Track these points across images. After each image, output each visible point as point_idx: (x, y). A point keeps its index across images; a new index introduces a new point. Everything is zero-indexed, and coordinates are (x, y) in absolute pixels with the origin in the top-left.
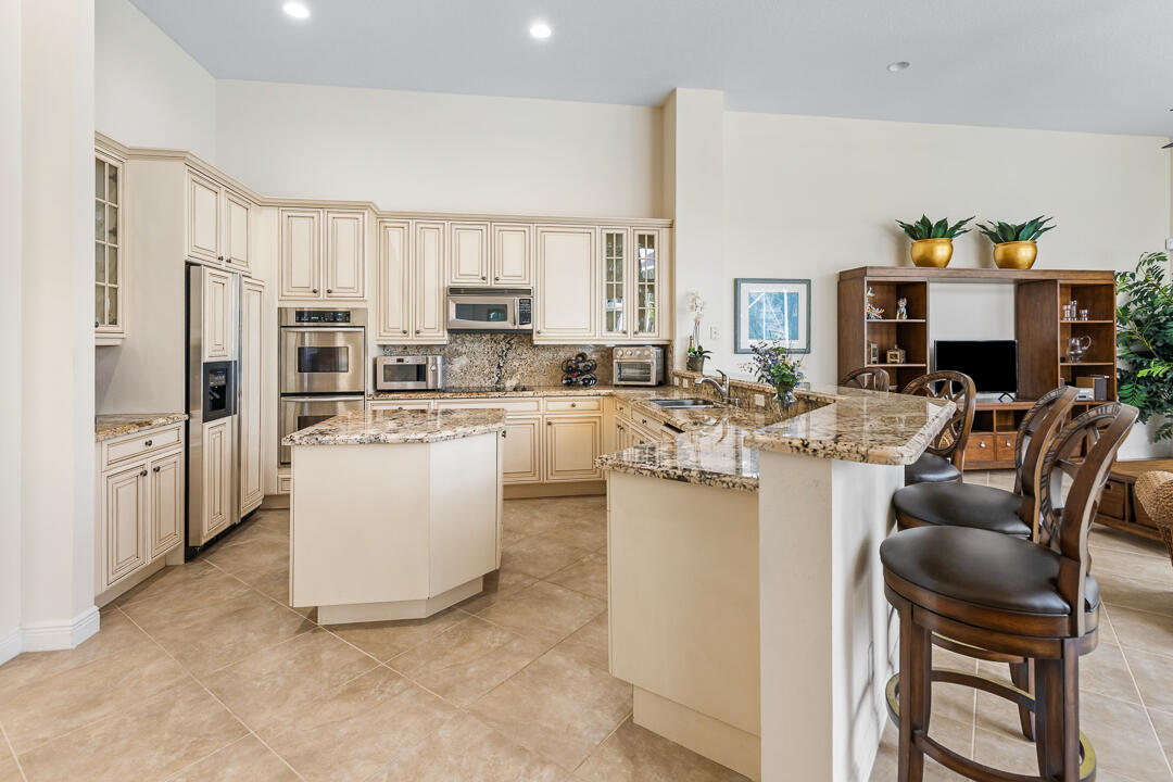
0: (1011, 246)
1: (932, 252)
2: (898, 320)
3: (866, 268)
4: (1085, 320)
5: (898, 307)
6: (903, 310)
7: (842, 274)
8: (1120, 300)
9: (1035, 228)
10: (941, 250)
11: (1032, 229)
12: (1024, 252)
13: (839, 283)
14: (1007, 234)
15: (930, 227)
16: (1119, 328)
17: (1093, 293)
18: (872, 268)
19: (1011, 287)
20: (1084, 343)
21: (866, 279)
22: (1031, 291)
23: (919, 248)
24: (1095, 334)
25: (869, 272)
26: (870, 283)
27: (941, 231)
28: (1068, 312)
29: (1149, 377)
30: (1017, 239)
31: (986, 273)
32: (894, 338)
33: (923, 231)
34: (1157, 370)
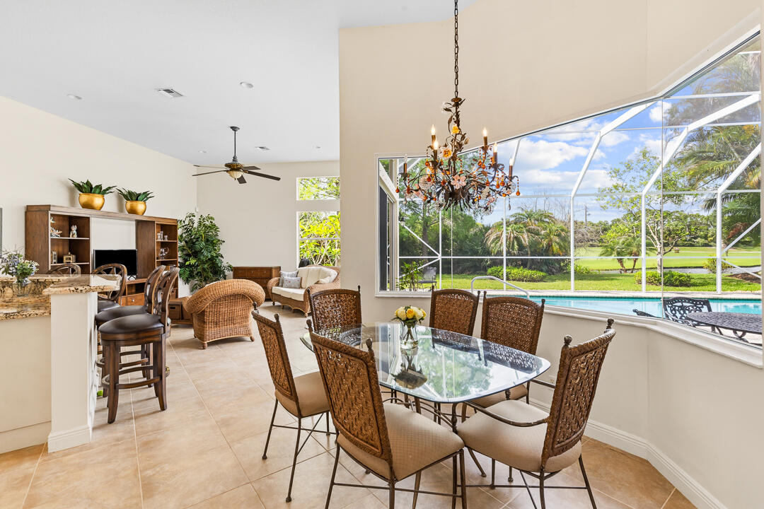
0: (135, 203)
1: (92, 201)
2: (71, 238)
3: (50, 206)
4: (166, 240)
5: (70, 230)
6: (75, 232)
7: (28, 207)
8: (180, 232)
9: (146, 196)
10: (97, 200)
11: (144, 196)
12: (140, 206)
13: (26, 212)
14: (133, 197)
15: (91, 188)
16: (179, 244)
17: (169, 228)
18: (54, 206)
19: (134, 223)
20: (166, 251)
21: (50, 212)
22: (143, 226)
23: (85, 198)
24: (169, 246)
25: (52, 208)
26: (52, 215)
27: (98, 190)
28: (159, 236)
29: (190, 264)
30: (137, 200)
31: (122, 215)
32: (67, 249)
33: (87, 188)
34: (193, 261)
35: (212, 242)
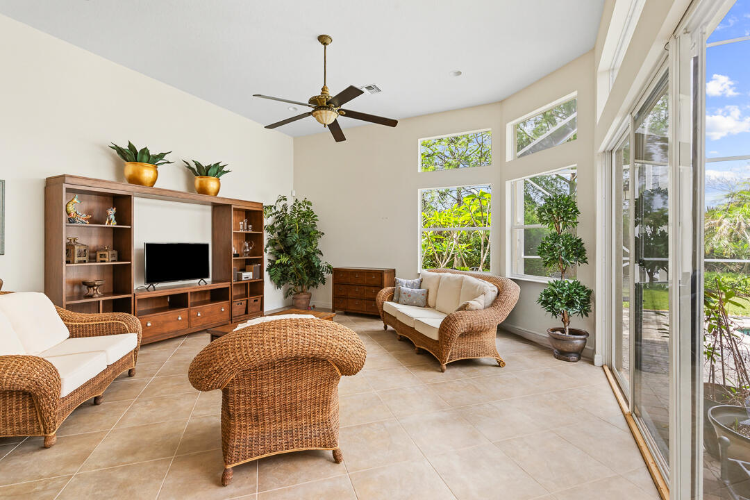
0: (204, 179)
1: (139, 173)
3: (64, 176)
4: (250, 231)
6: (112, 217)
7: (48, 179)
8: (267, 221)
9: (218, 170)
10: (147, 173)
11: (216, 170)
12: (212, 184)
13: (45, 186)
14: (201, 171)
15: (136, 153)
17: (253, 215)
18: (71, 177)
19: (209, 208)
20: (250, 245)
21: (65, 186)
22: (220, 210)
23: (130, 169)
24: (254, 239)
25: (67, 180)
26: (68, 190)
27: (145, 158)
28: (242, 226)
30: (207, 175)
31: (191, 196)
33: (130, 155)
34: (284, 260)
35: (309, 234)
